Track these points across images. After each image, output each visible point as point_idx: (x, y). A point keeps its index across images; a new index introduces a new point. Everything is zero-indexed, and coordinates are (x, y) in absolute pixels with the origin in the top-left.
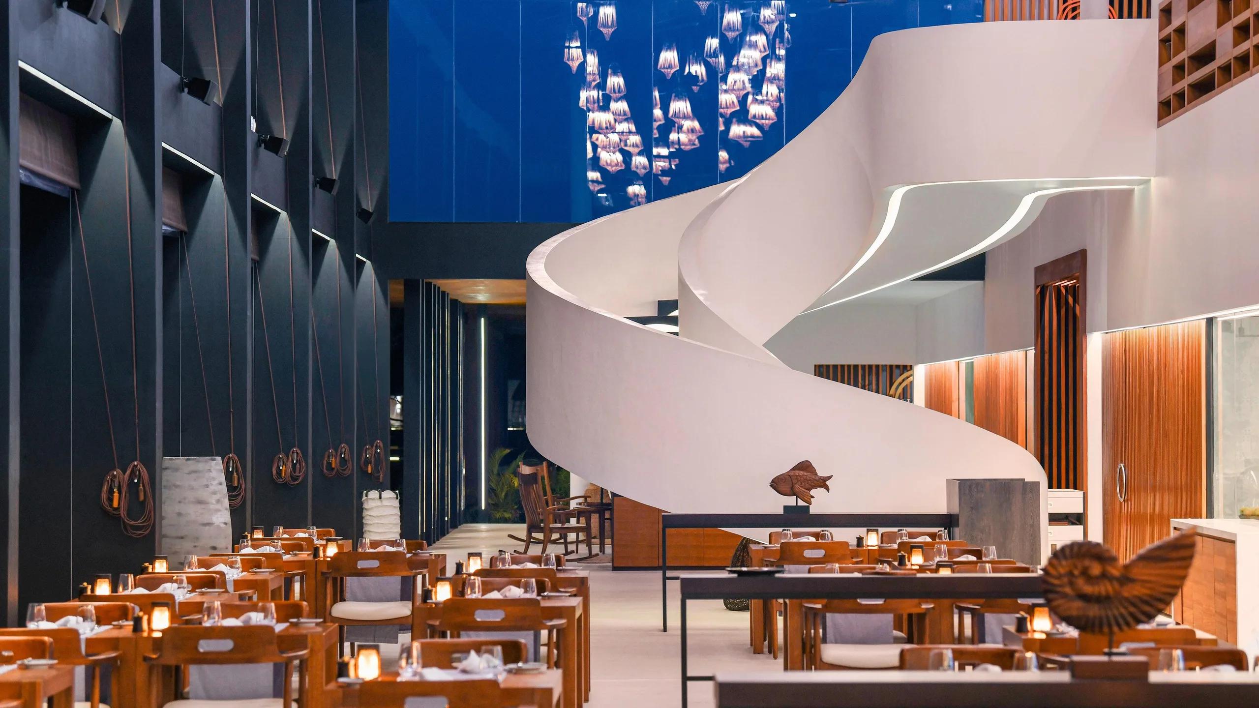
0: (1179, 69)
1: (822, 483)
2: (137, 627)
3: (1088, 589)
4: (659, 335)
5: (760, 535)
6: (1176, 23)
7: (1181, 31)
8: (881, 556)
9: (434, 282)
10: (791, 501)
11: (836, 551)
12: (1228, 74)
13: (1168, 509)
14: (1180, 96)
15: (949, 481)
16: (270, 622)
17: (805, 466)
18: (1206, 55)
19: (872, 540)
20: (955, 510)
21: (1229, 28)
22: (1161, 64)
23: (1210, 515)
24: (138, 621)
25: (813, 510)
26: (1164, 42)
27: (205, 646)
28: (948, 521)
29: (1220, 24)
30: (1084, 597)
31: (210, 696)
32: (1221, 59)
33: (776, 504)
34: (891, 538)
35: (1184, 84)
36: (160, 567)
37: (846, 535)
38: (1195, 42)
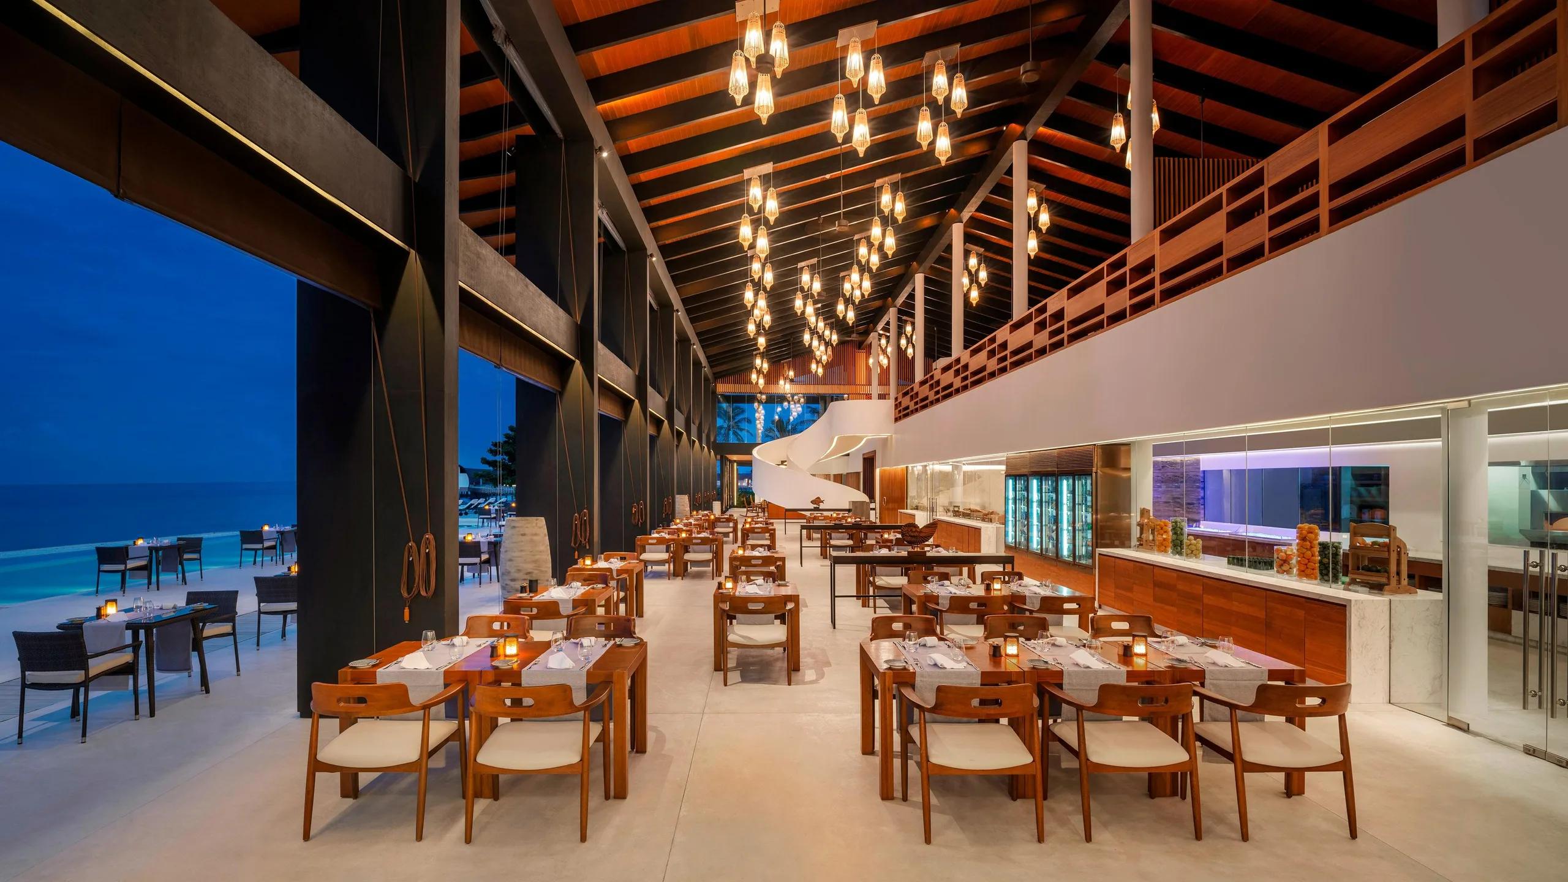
0: (900, 412)
1: (822, 502)
2: (678, 536)
3: (912, 534)
4: (783, 469)
5: (808, 514)
6: (899, 401)
7: (900, 403)
8: (837, 519)
9: (727, 456)
10: (815, 506)
11: (826, 518)
12: (912, 412)
13: (896, 507)
14: (900, 417)
15: (849, 502)
16: (708, 536)
17: (818, 498)
18: (907, 408)
19: (835, 515)
20: (851, 508)
21: (913, 402)
22: (895, 409)
23: (907, 509)
24: (678, 534)
25: (820, 508)
26: (896, 405)
27: (694, 541)
28: (849, 510)
29: (910, 401)
30: (911, 536)
31: (695, 552)
32: (911, 409)
33: (812, 506)
34: (839, 514)
35: (901, 414)
36: (678, 521)
37: (826, 513)
38: (904, 405)
